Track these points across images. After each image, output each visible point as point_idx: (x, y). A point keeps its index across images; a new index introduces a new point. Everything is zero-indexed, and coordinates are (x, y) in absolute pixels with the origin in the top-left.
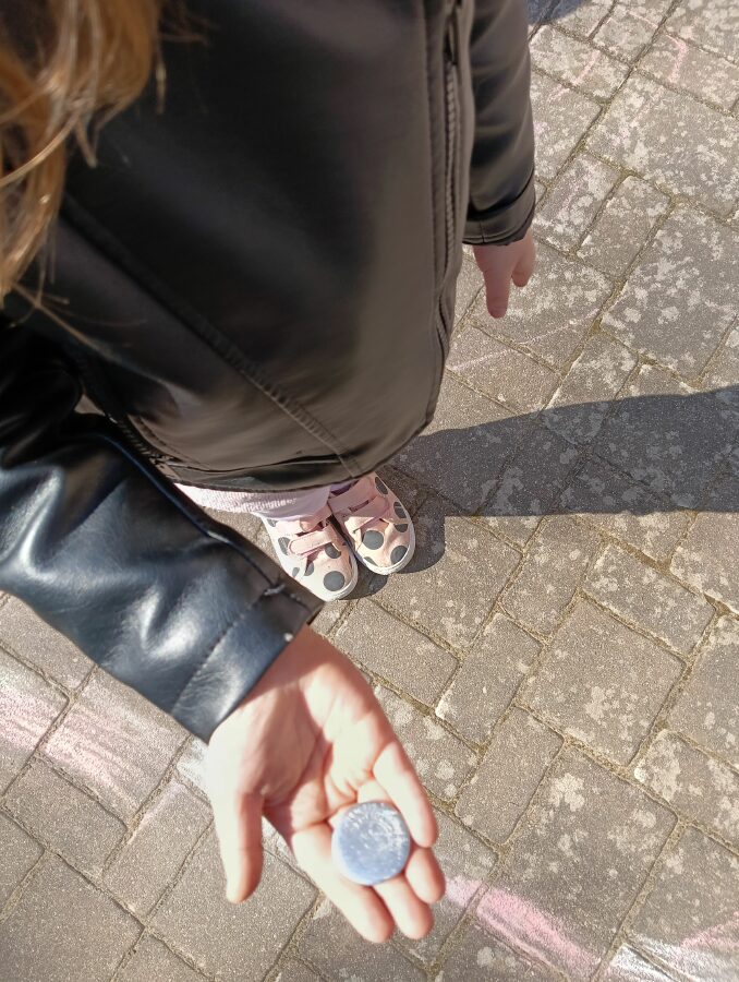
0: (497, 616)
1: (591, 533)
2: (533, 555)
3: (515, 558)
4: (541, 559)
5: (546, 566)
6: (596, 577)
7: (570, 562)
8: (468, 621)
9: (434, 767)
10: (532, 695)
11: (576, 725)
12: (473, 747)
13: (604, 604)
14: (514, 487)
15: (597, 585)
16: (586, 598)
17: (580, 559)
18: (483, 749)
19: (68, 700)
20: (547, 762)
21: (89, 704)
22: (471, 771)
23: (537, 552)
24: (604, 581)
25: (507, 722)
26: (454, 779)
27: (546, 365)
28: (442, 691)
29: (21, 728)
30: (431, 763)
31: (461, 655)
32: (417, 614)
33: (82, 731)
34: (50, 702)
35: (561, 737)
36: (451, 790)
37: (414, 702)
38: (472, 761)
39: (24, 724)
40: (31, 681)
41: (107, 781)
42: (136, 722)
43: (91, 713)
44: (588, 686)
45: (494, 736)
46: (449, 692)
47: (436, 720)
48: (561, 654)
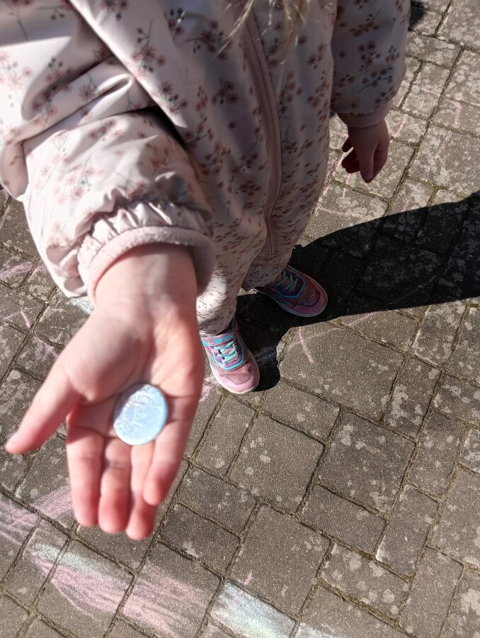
0: (407, 487)
1: (458, 423)
2: (422, 443)
3: (411, 446)
4: (429, 445)
5: (433, 449)
6: (466, 453)
7: (448, 445)
8: (388, 492)
9: (381, 595)
10: (438, 538)
11: (469, 554)
12: (404, 579)
13: (475, 470)
14: (402, 398)
15: (468, 458)
16: (462, 467)
17: (454, 441)
18: (411, 579)
19: (134, 576)
20: (455, 582)
21: (147, 578)
22: (406, 595)
23: (425, 440)
24: (472, 454)
25: (425, 559)
26: (395, 603)
27: (408, 316)
28: (378, 542)
29: (105, 599)
30: (379, 593)
31: (387, 517)
32: (353, 493)
33: (145, 597)
34: (122, 579)
35: (461, 564)
36: (394, 610)
37: (361, 553)
38: (406, 588)
39: (107, 595)
40: (108, 566)
41: (166, 629)
42: (179, 587)
43: (150, 584)
44: (473, 527)
45: (417, 569)
46: (383, 543)
47: (377, 563)
48: (452, 508)
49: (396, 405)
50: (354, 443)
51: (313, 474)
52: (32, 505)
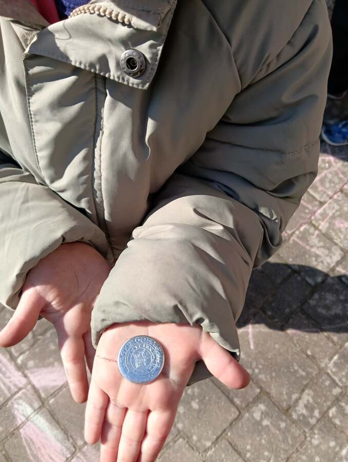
49: (301, 404)
50: (262, 419)
51: (225, 430)
52: (26, 372)
